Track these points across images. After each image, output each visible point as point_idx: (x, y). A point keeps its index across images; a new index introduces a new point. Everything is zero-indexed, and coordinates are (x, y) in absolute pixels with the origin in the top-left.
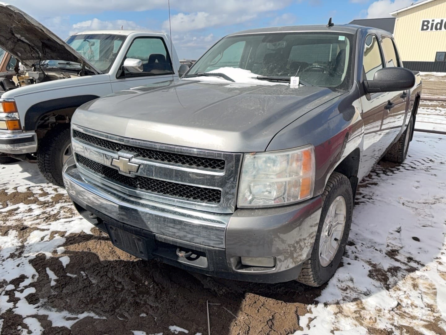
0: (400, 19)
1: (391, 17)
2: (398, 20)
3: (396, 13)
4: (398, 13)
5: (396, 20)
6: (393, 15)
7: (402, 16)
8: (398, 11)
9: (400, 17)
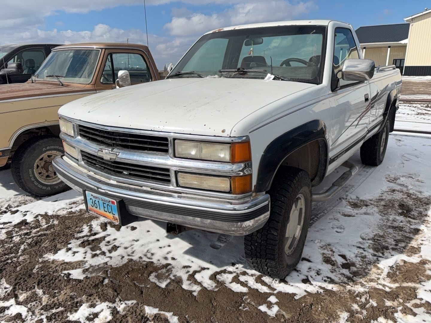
0: (415, 24)
1: (406, 23)
2: (412, 26)
3: (410, 19)
4: (412, 19)
5: (411, 25)
6: (407, 21)
7: (417, 22)
8: (413, 17)
9: (414, 23)
